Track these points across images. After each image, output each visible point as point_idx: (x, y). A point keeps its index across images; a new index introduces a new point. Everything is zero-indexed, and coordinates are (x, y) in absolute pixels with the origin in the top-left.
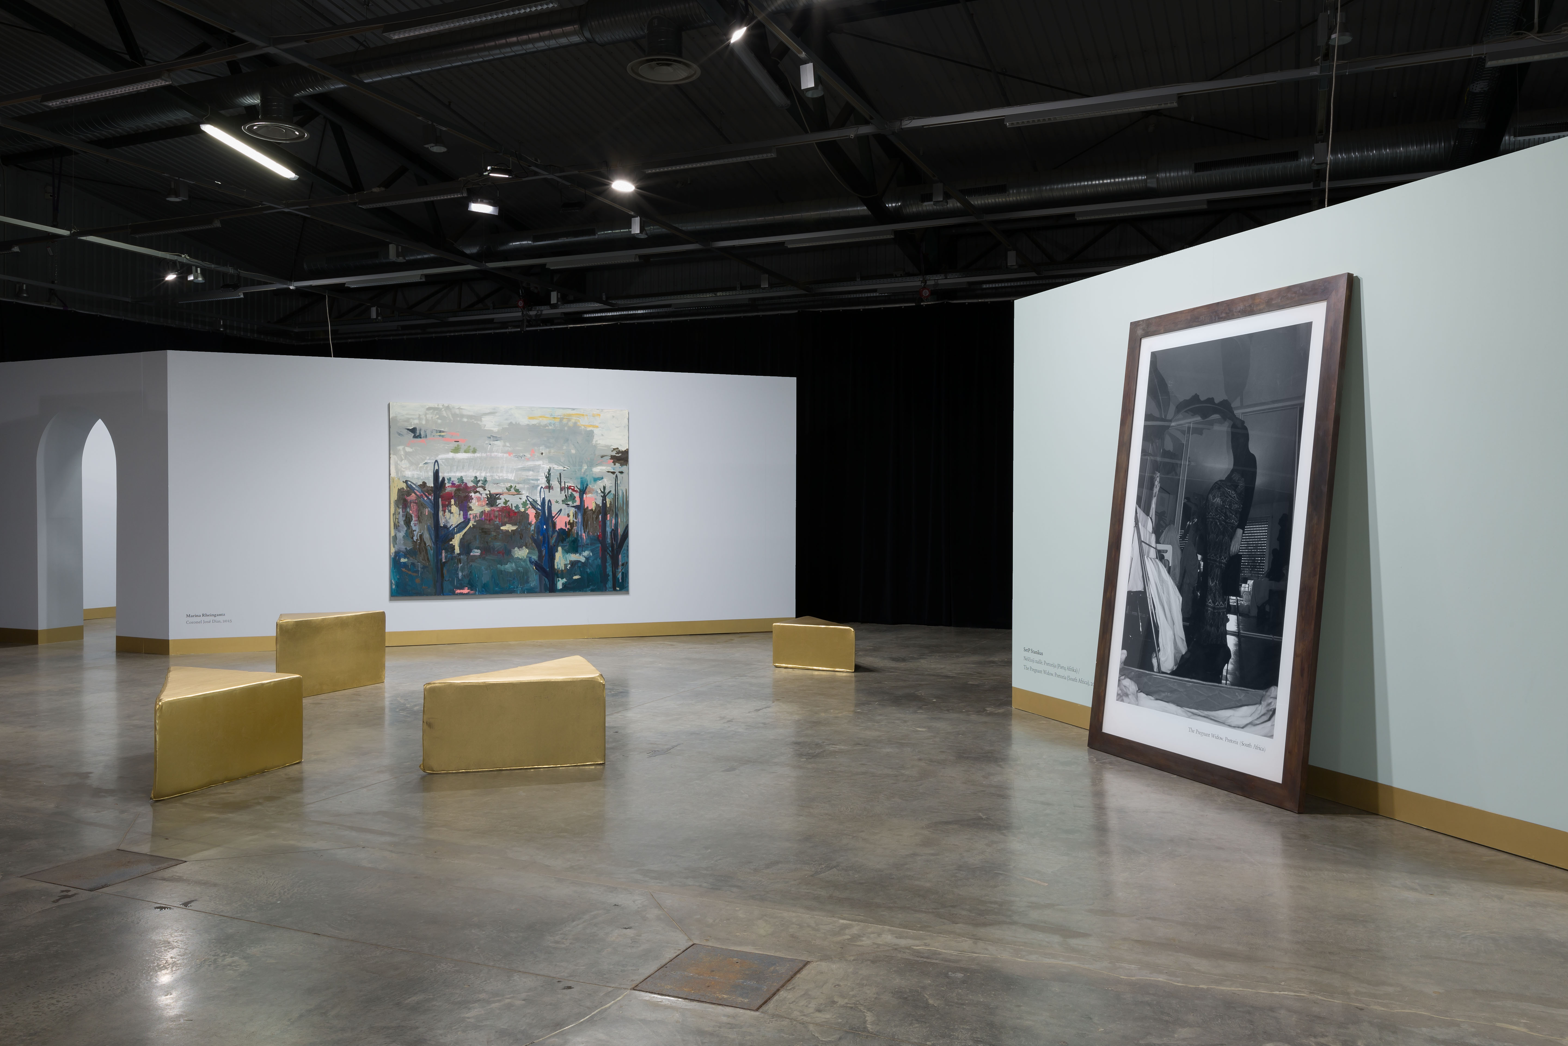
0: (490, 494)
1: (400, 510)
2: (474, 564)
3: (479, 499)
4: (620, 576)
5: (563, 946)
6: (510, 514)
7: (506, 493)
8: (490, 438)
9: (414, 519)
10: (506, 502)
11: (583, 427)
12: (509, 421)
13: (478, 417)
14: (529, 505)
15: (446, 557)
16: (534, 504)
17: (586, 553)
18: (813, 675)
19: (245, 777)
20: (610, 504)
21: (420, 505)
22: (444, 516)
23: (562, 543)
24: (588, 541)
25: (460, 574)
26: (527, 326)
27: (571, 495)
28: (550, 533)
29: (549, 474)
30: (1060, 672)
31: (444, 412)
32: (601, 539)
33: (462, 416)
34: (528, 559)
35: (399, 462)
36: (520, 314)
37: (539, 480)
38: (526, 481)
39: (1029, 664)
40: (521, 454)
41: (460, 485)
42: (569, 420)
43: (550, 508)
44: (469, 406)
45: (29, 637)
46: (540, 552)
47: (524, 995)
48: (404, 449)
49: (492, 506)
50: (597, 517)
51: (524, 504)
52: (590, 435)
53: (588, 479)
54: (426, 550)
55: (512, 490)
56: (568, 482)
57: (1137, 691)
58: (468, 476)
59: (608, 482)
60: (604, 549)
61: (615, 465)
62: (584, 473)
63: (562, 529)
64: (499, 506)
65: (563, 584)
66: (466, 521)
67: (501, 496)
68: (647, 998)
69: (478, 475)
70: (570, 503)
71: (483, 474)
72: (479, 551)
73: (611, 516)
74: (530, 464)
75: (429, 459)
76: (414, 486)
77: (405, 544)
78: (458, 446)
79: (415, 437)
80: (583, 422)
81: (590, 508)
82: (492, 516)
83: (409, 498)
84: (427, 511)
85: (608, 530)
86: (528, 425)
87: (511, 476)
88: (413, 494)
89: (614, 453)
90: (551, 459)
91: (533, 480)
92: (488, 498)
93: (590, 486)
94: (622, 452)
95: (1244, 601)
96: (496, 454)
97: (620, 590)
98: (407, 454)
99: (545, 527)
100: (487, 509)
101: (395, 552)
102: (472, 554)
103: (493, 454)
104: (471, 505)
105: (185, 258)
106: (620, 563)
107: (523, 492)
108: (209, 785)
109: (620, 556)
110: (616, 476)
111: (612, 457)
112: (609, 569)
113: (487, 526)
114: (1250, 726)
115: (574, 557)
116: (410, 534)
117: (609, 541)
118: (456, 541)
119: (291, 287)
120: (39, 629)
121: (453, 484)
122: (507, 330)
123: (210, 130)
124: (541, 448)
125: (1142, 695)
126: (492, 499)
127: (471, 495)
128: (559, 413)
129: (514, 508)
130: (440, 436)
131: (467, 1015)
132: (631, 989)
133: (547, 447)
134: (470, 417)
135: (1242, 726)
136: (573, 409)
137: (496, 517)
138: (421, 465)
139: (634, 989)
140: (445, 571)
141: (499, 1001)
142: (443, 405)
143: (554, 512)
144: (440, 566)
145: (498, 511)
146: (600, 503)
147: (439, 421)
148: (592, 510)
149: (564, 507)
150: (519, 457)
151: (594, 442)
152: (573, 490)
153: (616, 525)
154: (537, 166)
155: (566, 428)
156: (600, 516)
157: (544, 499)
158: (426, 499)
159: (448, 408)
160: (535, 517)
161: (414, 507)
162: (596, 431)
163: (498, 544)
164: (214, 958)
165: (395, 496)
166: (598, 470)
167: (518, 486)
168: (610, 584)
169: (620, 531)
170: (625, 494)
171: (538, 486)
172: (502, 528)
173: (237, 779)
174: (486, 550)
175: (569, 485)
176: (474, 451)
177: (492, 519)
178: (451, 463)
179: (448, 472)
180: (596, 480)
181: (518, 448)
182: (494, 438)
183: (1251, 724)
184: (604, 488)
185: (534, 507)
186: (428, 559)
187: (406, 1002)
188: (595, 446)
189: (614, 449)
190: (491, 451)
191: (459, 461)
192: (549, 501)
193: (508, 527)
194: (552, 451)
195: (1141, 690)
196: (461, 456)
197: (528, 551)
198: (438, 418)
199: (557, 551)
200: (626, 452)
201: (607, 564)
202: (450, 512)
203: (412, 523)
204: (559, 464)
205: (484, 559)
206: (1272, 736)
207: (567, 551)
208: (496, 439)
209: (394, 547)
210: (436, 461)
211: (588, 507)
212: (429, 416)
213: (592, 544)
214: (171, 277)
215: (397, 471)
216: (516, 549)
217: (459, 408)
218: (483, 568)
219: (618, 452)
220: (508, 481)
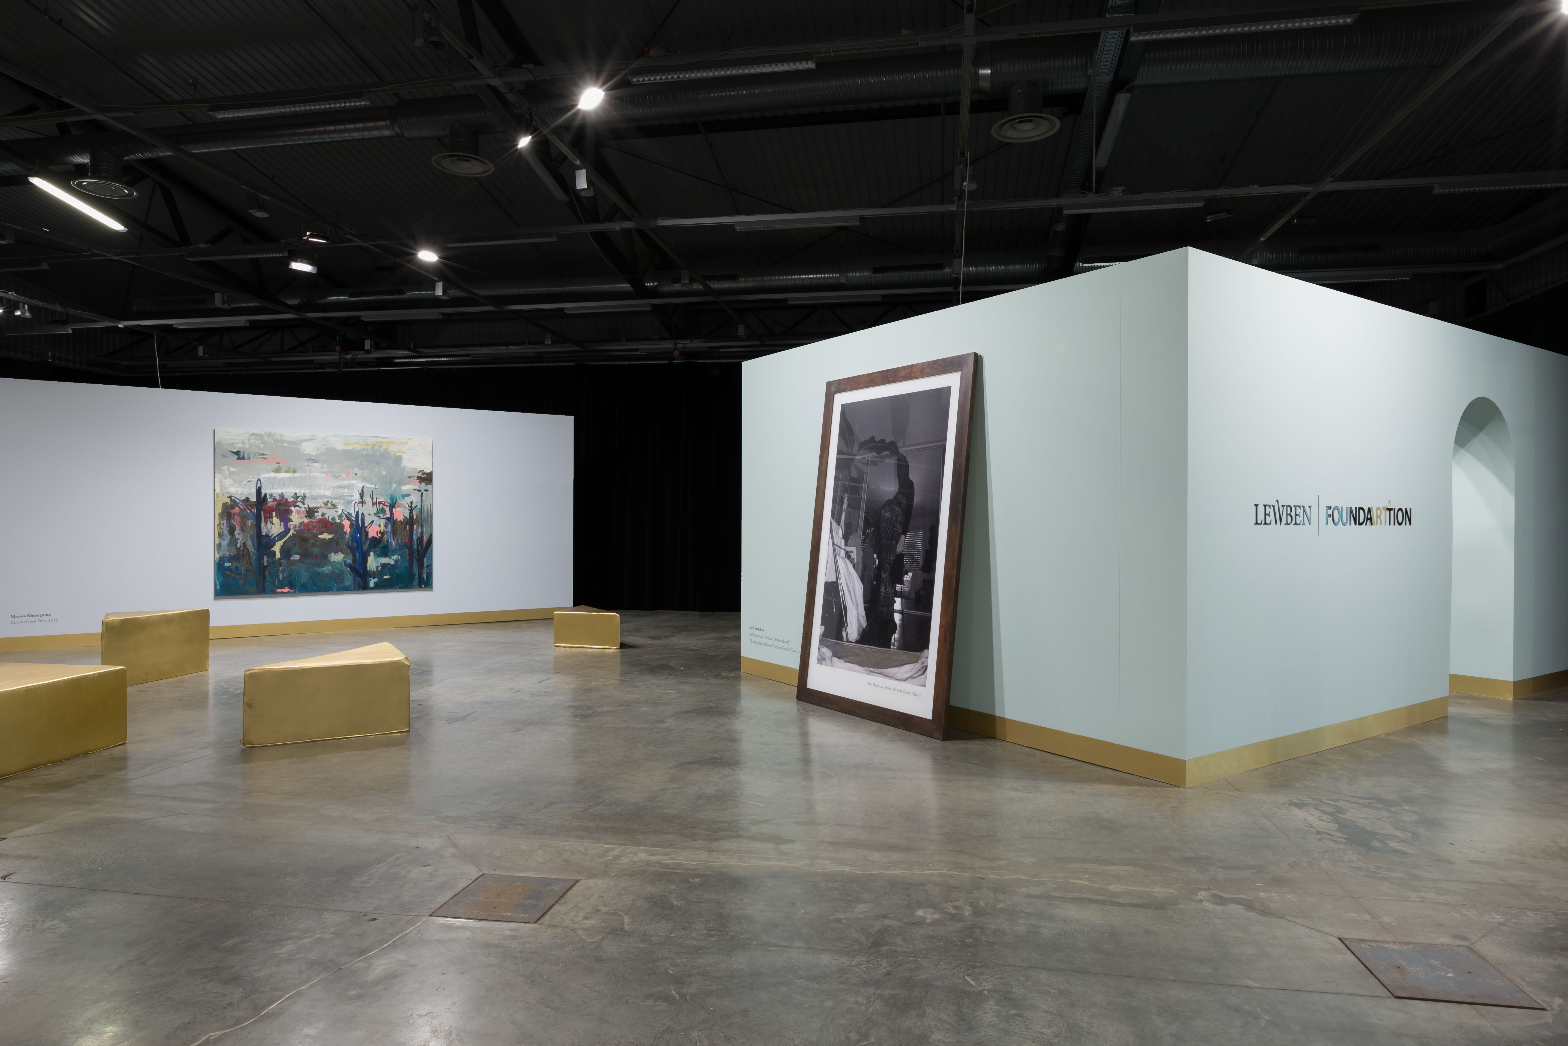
0: (309, 508)
1: (225, 522)
2: (293, 567)
3: (298, 512)
4: (425, 576)
5: (369, 885)
6: (327, 525)
7: (324, 507)
8: (309, 460)
9: (237, 529)
10: (323, 514)
11: (392, 453)
12: (326, 447)
13: (298, 443)
14: (344, 517)
15: (267, 561)
16: (349, 516)
17: (395, 557)
18: (586, 652)
19: (69, 759)
20: (417, 516)
21: (243, 517)
22: (266, 526)
23: (374, 548)
24: (397, 547)
25: (281, 576)
26: (344, 368)
27: (382, 509)
28: (363, 540)
29: (362, 491)
30: (777, 644)
31: (266, 438)
32: (408, 545)
33: (283, 441)
34: (343, 563)
35: (223, 480)
36: (337, 357)
37: (353, 496)
38: (341, 497)
39: (753, 638)
40: (337, 475)
41: (280, 500)
42: (380, 447)
43: (363, 520)
44: (289, 434)
46: (354, 556)
47: (333, 930)
48: (228, 469)
49: (310, 518)
50: (405, 527)
51: (340, 516)
52: (399, 459)
53: (397, 495)
54: (249, 555)
55: (329, 505)
56: (380, 498)
57: (832, 656)
58: (289, 492)
59: (415, 499)
60: (411, 553)
61: (421, 484)
62: (394, 491)
63: (373, 537)
64: (317, 518)
65: (375, 583)
66: (287, 531)
67: (319, 510)
68: (443, 922)
69: (297, 491)
70: (381, 515)
71: (303, 491)
72: (299, 556)
73: (418, 526)
74: (345, 482)
75: (252, 478)
76: (238, 501)
77: (228, 550)
78: (279, 467)
79: (239, 458)
80: (393, 449)
81: (398, 520)
82: (310, 526)
83: (233, 511)
84: (249, 522)
85: (415, 538)
86: (344, 450)
87: (328, 493)
88: (237, 508)
89: (420, 475)
90: (364, 479)
91: (348, 496)
92: (307, 511)
93: (399, 501)
94: (427, 474)
95: (906, 588)
96: (314, 474)
97: (425, 587)
98: (231, 473)
99: (358, 535)
100: (306, 520)
101: (220, 558)
102: (291, 558)
104: (291, 517)
105: (12, 295)
106: (425, 565)
107: (339, 507)
109: (425, 559)
110: (422, 493)
111: (418, 478)
112: (415, 570)
113: (306, 535)
114: (910, 679)
115: (384, 560)
116: (233, 541)
117: (415, 546)
118: (277, 548)
119: (120, 326)
121: (275, 499)
122: (325, 370)
123: (37, 182)
124: (355, 469)
125: (835, 659)
126: (310, 512)
127: (291, 508)
128: (371, 441)
129: (330, 520)
130: (262, 458)
131: (280, 952)
132: (428, 916)
133: (360, 469)
134: (291, 442)
135: (904, 679)
136: (384, 438)
137: (314, 527)
138: (244, 483)
139: (431, 915)
140: (267, 573)
141: (310, 937)
142: (265, 432)
143: (367, 523)
144: (262, 569)
145: (316, 522)
146: (407, 515)
147: (262, 446)
148: (400, 521)
149: (375, 518)
150: (336, 477)
151: (402, 465)
152: (384, 505)
153: (422, 533)
154: (351, 234)
155: (378, 453)
156: (408, 527)
157: (358, 512)
158: (249, 512)
159: (270, 435)
160: (350, 527)
161: (238, 519)
162: (404, 456)
163: (316, 550)
164: (32, 924)
165: (219, 509)
166: (405, 488)
167: (334, 502)
168: (416, 582)
169: (425, 539)
170: (429, 508)
171: (353, 501)
172: (319, 536)
173: (61, 761)
174: (305, 555)
175: (380, 500)
176: (294, 471)
177: (311, 529)
178: (273, 482)
179: (270, 489)
180: (404, 496)
181: (334, 469)
182: (313, 460)
183: (911, 677)
184: (411, 503)
185: (349, 519)
186: (251, 563)
187: (223, 945)
188: (403, 469)
189: (420, 471)
190: (310, 472)
191: (280, 480)
192: (363, 514)
193: (326, 536)
194: (365, 472)
195: (834, 655)
196: (282, 475)
197: (343, 556)
198: (260, 443)
199: (369, 555)
200: (431, 474)
201: (414, 566)
202: (272, 523)
203: (236, 533)
204: (371, 483)
205: (303, 562)
206: (925, 686)
207: (378, 556)
208: (315, 461)
209: (218, 553)
210: (259, 480)
211: (397, 519)
212: (252, 441)
213: (400, 549)
215: (222, 488)
216: (333, 554)
217: (280, 435)
218: (302, 570)
219: (424, 474)
220: (325, 497)
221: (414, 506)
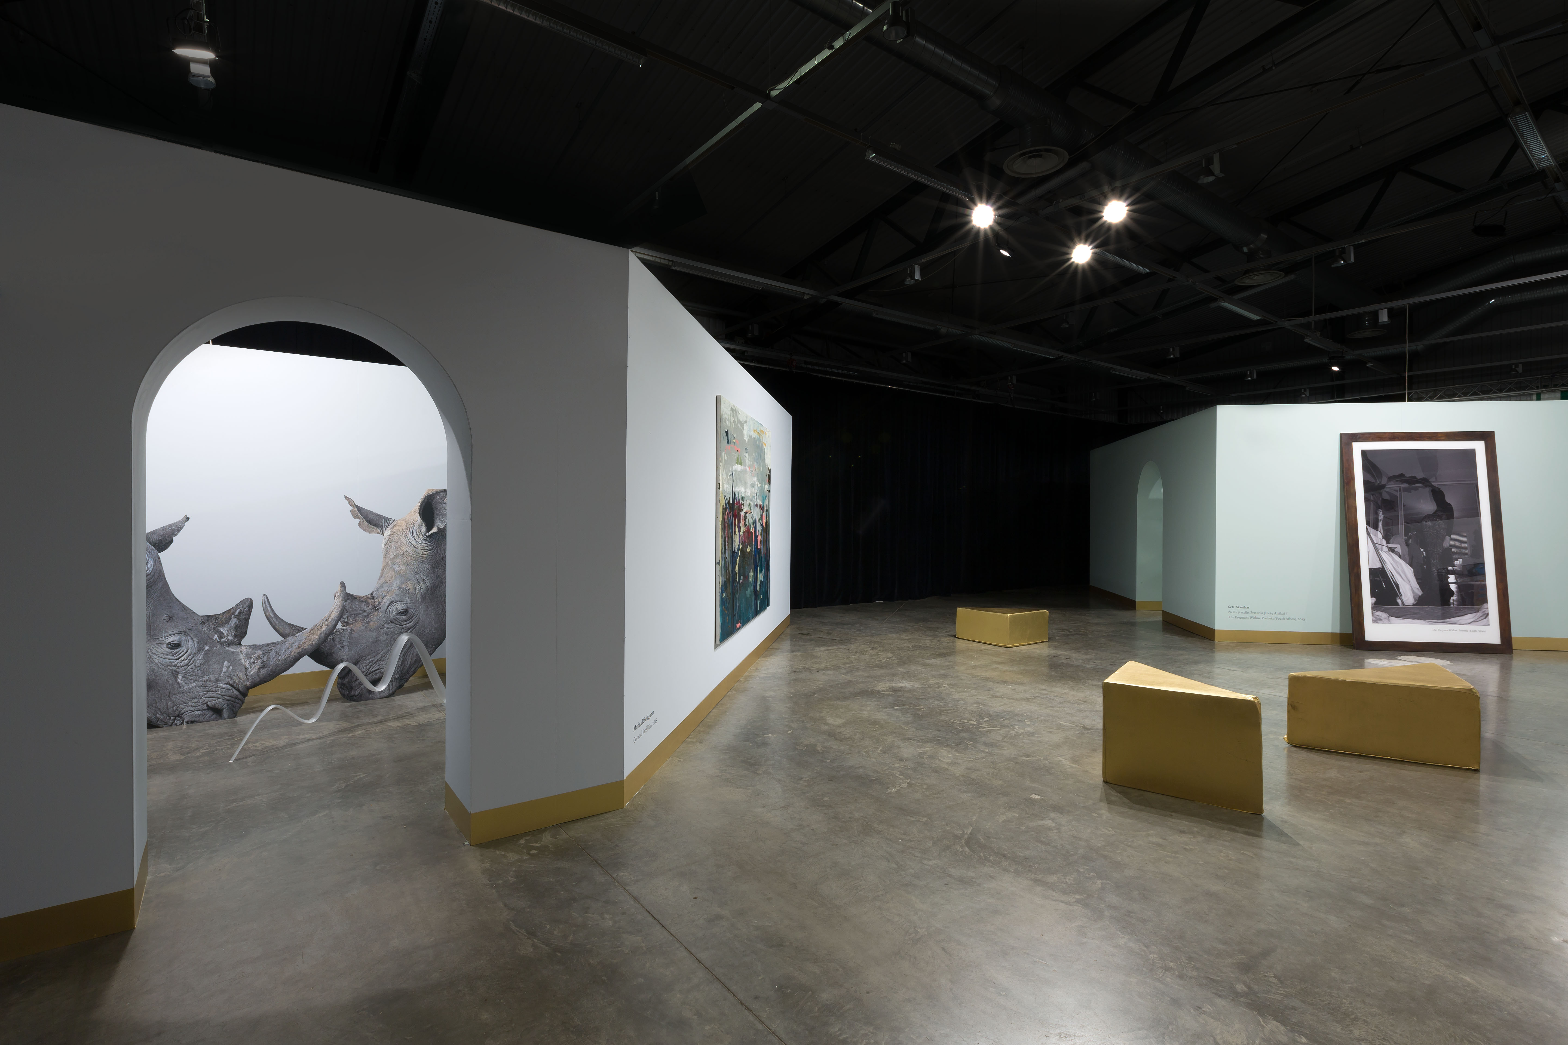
30: (1266, 616)
39: (1233, 615)
57: (1388, 617)
125: (1393, 619)
134: (741, 424)
183: (1474, 621)
206: (1489, 625)
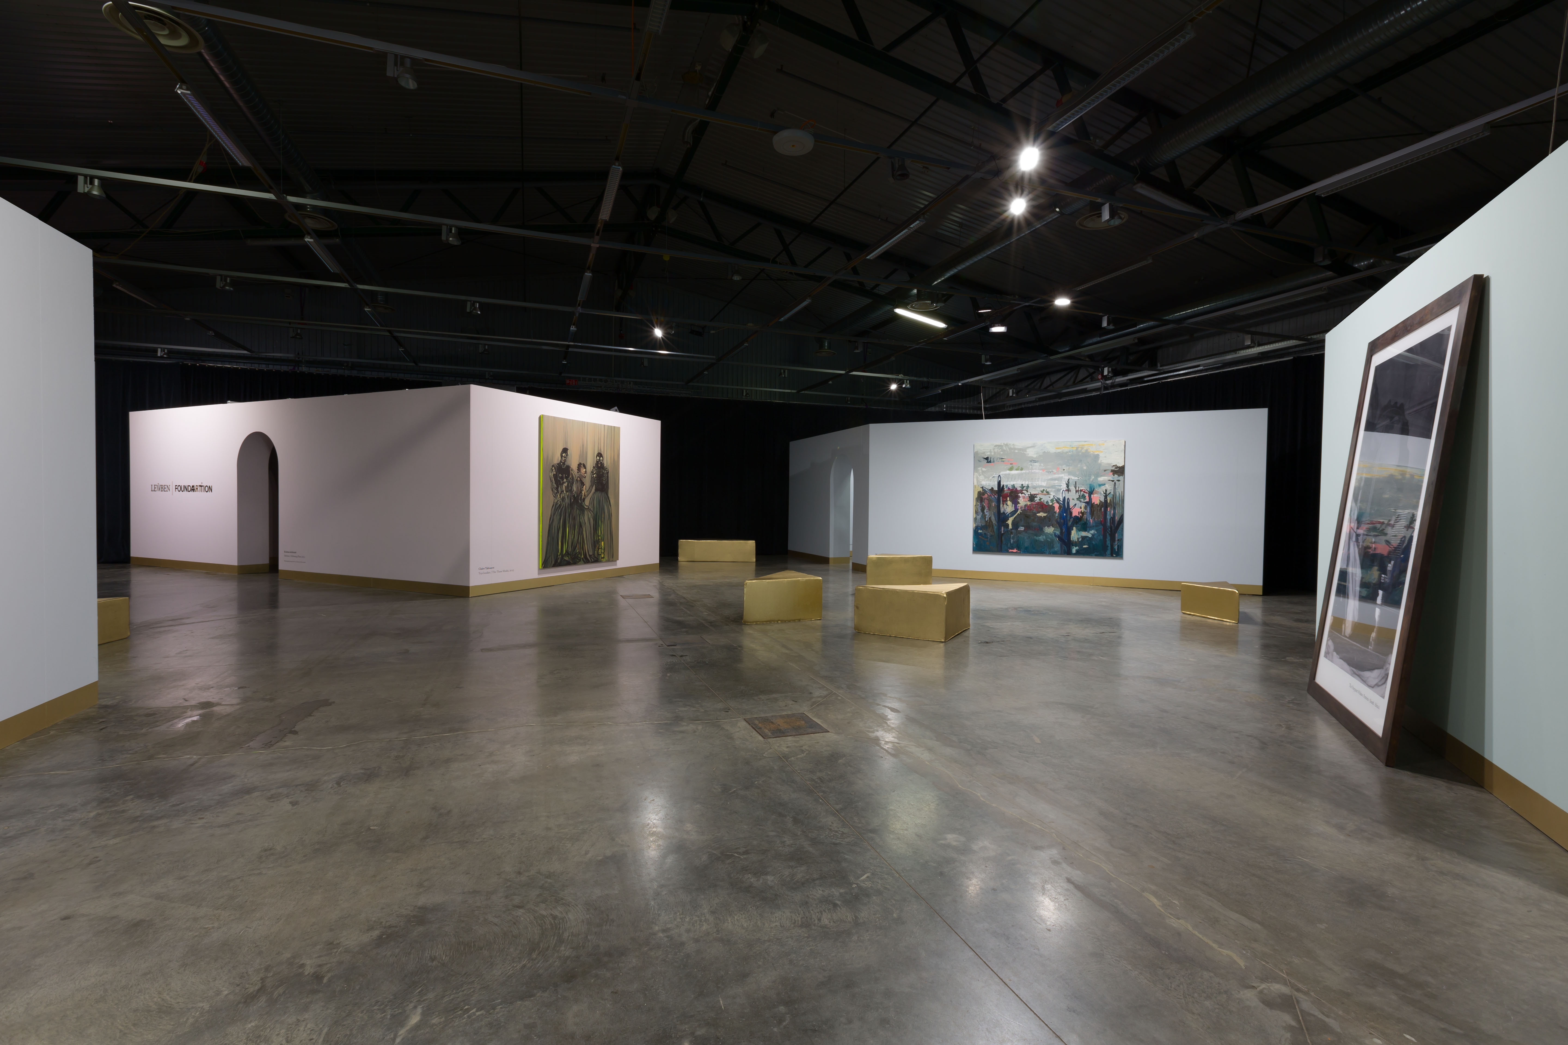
0: (1031, 494)
1: (979, 504)
2: (1020, 535)
3: (1024, 498)
4: (1116, 547)
6: (1042, 506)
7: (1041, 494)
8: (1031, 461)
10: (1040, 499)
11: (1092, 452)
12: (1043, 451)
13: (1024, 449)
14: (1055, 501)
15: (1004, 530)
17: (1092, 532)
18: (1207, 622)
20: (1110, 501)
21: (990, 501)
23: (1076, 524)
24: (1094, 524)
25: (1012, 541)
27: (1083, 495)
28: (1068, 518)
29: (1068, 482)
31: (1005, 447)
32: (1103, 523)
33: (1015, 449)
35: (979, 477)
38: (1053, 487)
40: (1051, 471)
41: (1013, 489)
42: (1082, 448)
43: (1068, 503)
44: (1018, 443)
45: (825, 560)
46: (1061, 530)
48: (982, 469)
49: (1031, 501)
50: (1101, 509)
51: (1052, 501)
52: (1097, 457)
53: (1095, 485)
54: (993, 526)
55: (1045, 492)
56: (1081, 487)
57: (1333, 651)
58: (1018, 484)
59: (1109, 487)
60: (1105, 530)
61: (1114, 476)
62: (1092, 481)
63: (1076, 516)
64: (1036, 502)
65: (1076, 550)
66: (1016, 510)
67: (1037, 496)
69: (1023, 483)
71: (1027, 483)
72: (1023, 528)
73: (1111, 509)
74: (1056, 476)
77: (981, 522)
78: (1012, 466)
79: (987, 462)
80: (1092, 450)
81: (1096, 503)
82: (1031, 507)
83: (984, 497)
84: (993, 504)
85: (1108, 517)
86: (1055, 452)
87: (1044, 484)
89: (1113, 468)
90: (1070, 473)
91: (1058, 486)
92: (1029, 497)
93: (1096, 489)
94: (1120, 467)
96: (1035, 471)
97: (1116, 556)
98: (983, 472)
100: (1029, 503)
102: (1019, 529)
103: (1033, 471)
104: (1019, 501)
105: (901, 376)
106: (1116, 539)
108: (770, 622)
109: (1116, 535)
110: (1115, 483)
111: (1112, 471)
112: (1108, 543)
113: (1028, 513)
114: (1376, 686)
115: (1084, 534)
116: (984, 516)
117: (1108, 524)
118: (1010, 522)
119: (960, 384)
120: (830, 557)
121: (1009, 489)
122: (1089, 395)
123: (899, 311)
124: (1063, 466)
126: (1032, 497)
127: (1019, 495)
128: (1076, 444)
129: (1045, 503)
130: (1002, 461)
133: (1067, 466)
134: (1020, 449)
135: (1373, 686)
136: (1086, 441)
137: (1034, 508)
138: (991, 478)
140: (1003, 538)
142: (1004, 443)
143: (1071, 505)
144: (1000, 536)
145: (1035, 504)
146: (1103, 500)
147: (1002, 453)
148: (1097, 504)
150: (1049, 472)
151: (1099, 462)
152: (1084, 492)
153: (1114, 514)
155: (1080, 454)
156: (1103, 509)
157: (1065, 497)
159: (1007, 445)
160: (1059, 508)
162: (1101, 455)
163: (1035, 524)
166: (1101, 479)
167: (1048, 490)
168: (1109, 552)
169: (1117, 518)
170: (1121, 494)
171: (1061, 489)
172: (1037, 515)
174: (1028, 527)
175: (1082, 489)
176: (1022, 469)
177: (1032, 509)
178: (1008, 476)
180: (1100, 485)
181: (1048, 467)
182: (1034, 461)
184: (1106, 490)
185: (1058, 502)
188: (1100, 464)
189: (1114, 466)
190: (1032, 469)
191: (1013, 475)
192: (1068, 499)
193: (1042, 514)
194: (1071, 468)
195: (1335, 650)
196: (1014, 472)
197: (1053, 529)
198: (1001, 451)
199: (1073, 530)
200: (1123, 468)
201: (1107, 539)
202: (1007, 504)
203: (985, 511)
204: (1075, 476)
205: (1026, 532)
207: (1079, 530)
208: (1035, 462)
210: (999, 476)
211: (1094, 503)
212: (996, 450)
213: (1096, 526)
214: (894, 387)
215: (978, 481)
216: (1046, 527)
217: (1013, 445)
218: (1025, 538)
219: (1117, 467)
220: (1042, 486)
221: (1108, 493)
